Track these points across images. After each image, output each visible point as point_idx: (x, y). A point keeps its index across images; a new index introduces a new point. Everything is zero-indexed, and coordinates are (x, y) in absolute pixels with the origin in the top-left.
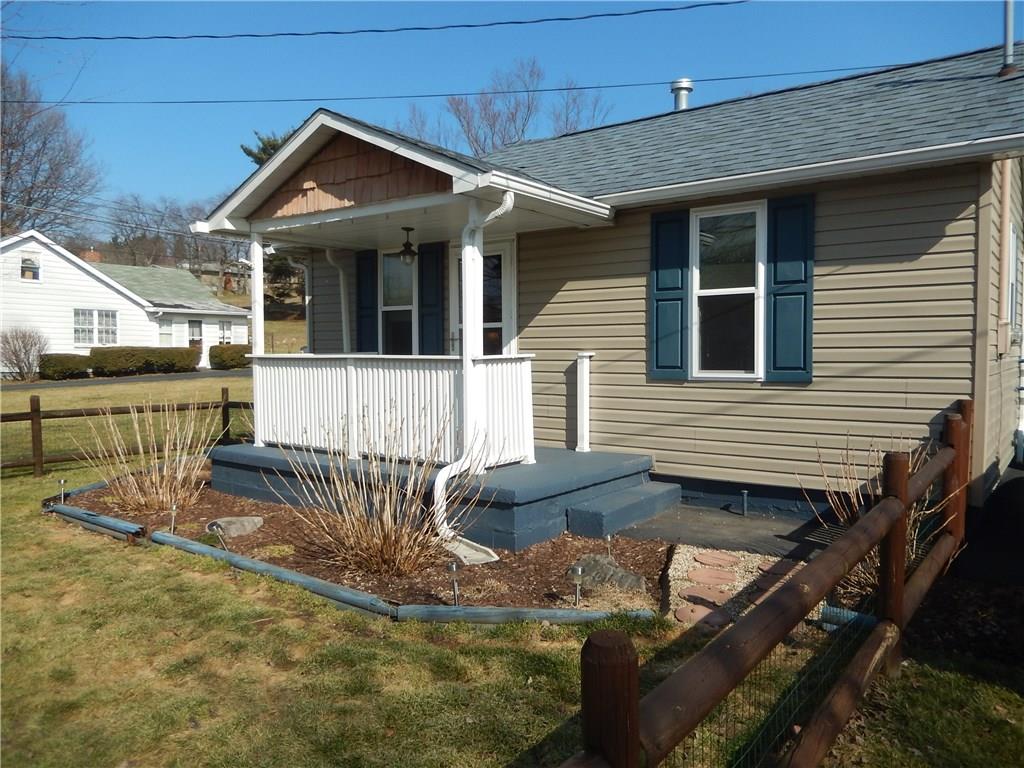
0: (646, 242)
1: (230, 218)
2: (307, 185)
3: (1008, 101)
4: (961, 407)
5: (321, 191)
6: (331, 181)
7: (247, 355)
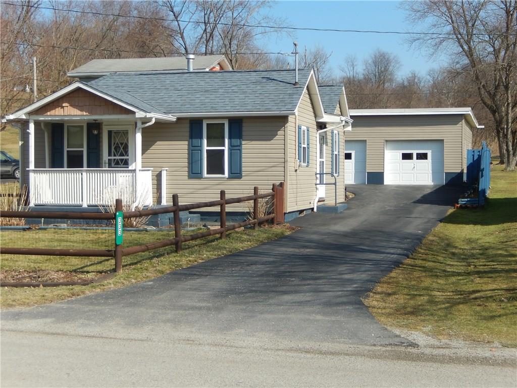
0: (188, 129)
1: (25, 114)
2: (64, 105)
3: (294, 97)
4: (281, 185)
5: (71, 107)
6: (77, 105)
7: (27, 169)
